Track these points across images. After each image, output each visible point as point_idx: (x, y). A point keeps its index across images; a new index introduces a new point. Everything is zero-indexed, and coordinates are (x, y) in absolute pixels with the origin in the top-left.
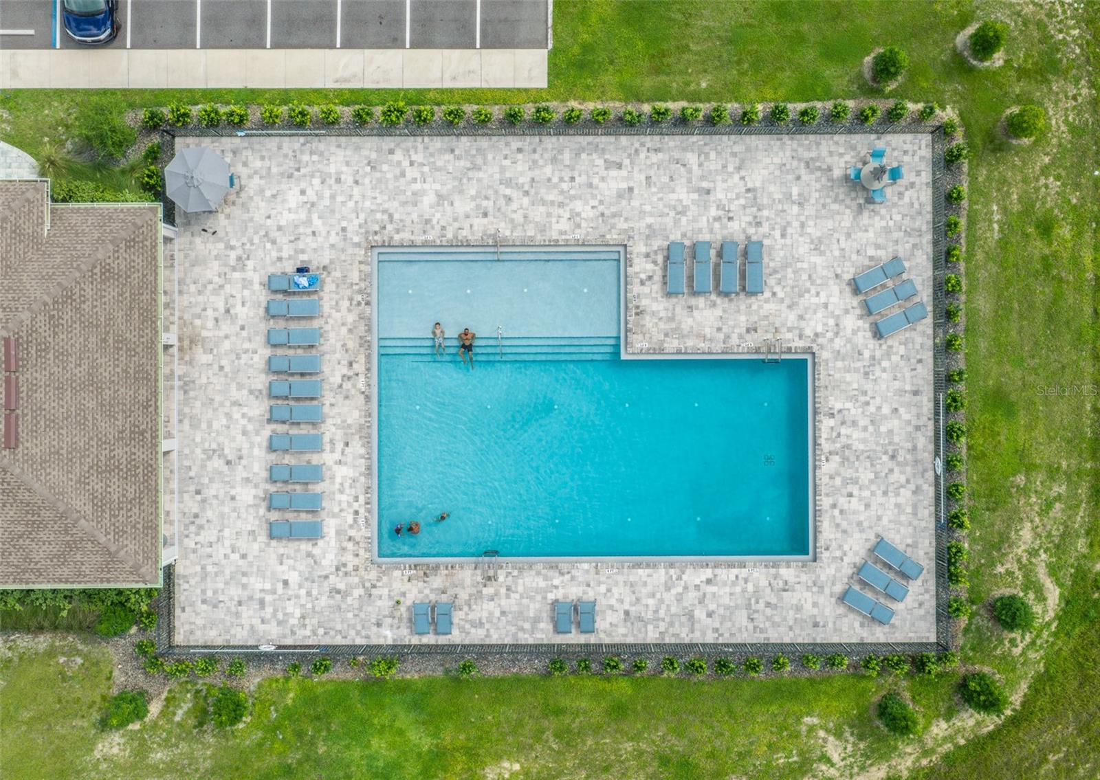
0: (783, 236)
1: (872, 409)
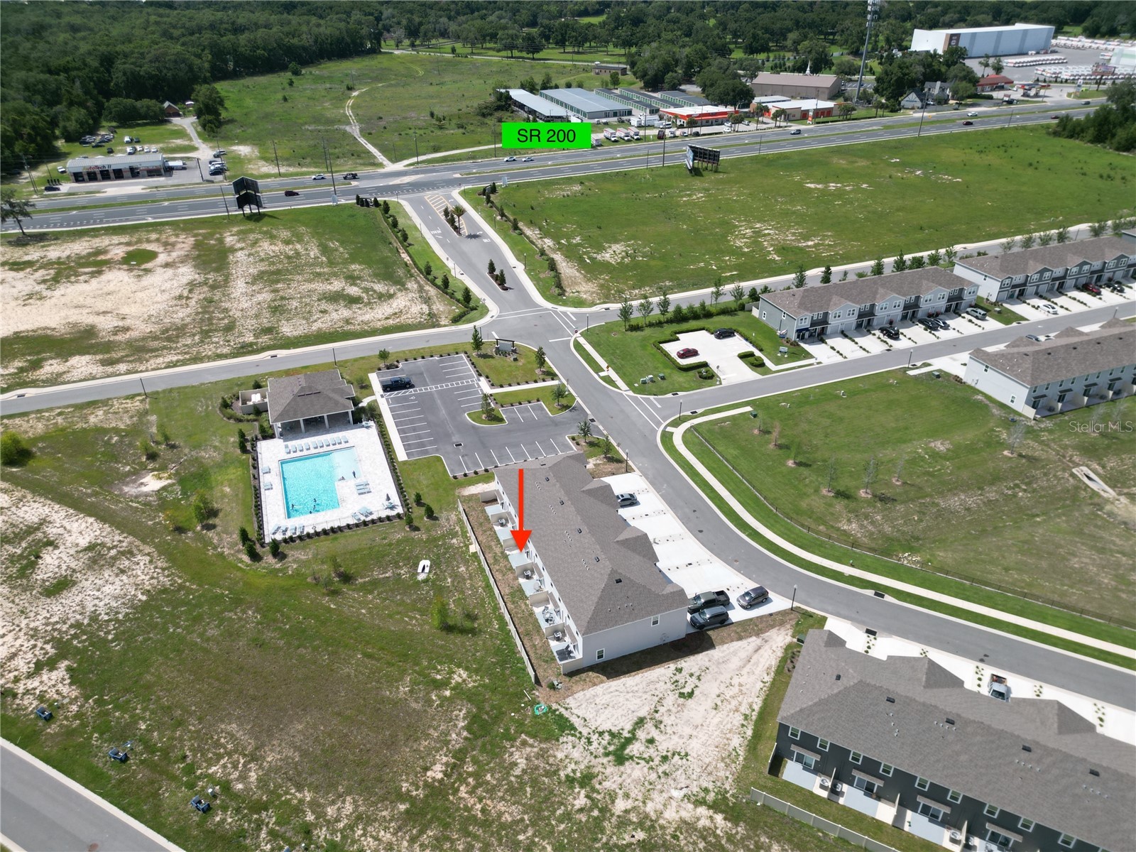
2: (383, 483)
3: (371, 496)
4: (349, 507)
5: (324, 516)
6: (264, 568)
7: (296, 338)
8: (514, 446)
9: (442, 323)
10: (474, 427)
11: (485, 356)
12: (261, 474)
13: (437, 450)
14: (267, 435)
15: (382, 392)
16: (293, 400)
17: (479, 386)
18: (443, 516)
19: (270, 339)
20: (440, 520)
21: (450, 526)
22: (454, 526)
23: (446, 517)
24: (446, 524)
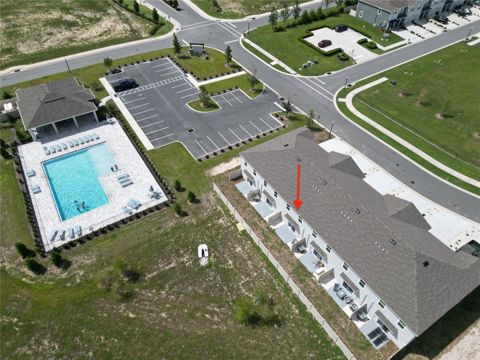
0: (135, 188)
1: (102, 216)
2: (141, 173)
3: (135, 187)
4: (118, 201)
5: (97, 213)
6: (50, 280)
7: (32, 55)
8: (235, 127)
9: (143, 36)
10: (197, 114)
11: (184, 58)
12: (27, 178)
13: (175, 137)
14: (26, 139)
15: (114, 93)
16: (41, 107)
17: (189, 81)
18: (202, 197)
19: (11, 57)
20: (202, 202)
21: (212, 206)
22: (216, 206)
23: (206, 199)
24: (208, 205)
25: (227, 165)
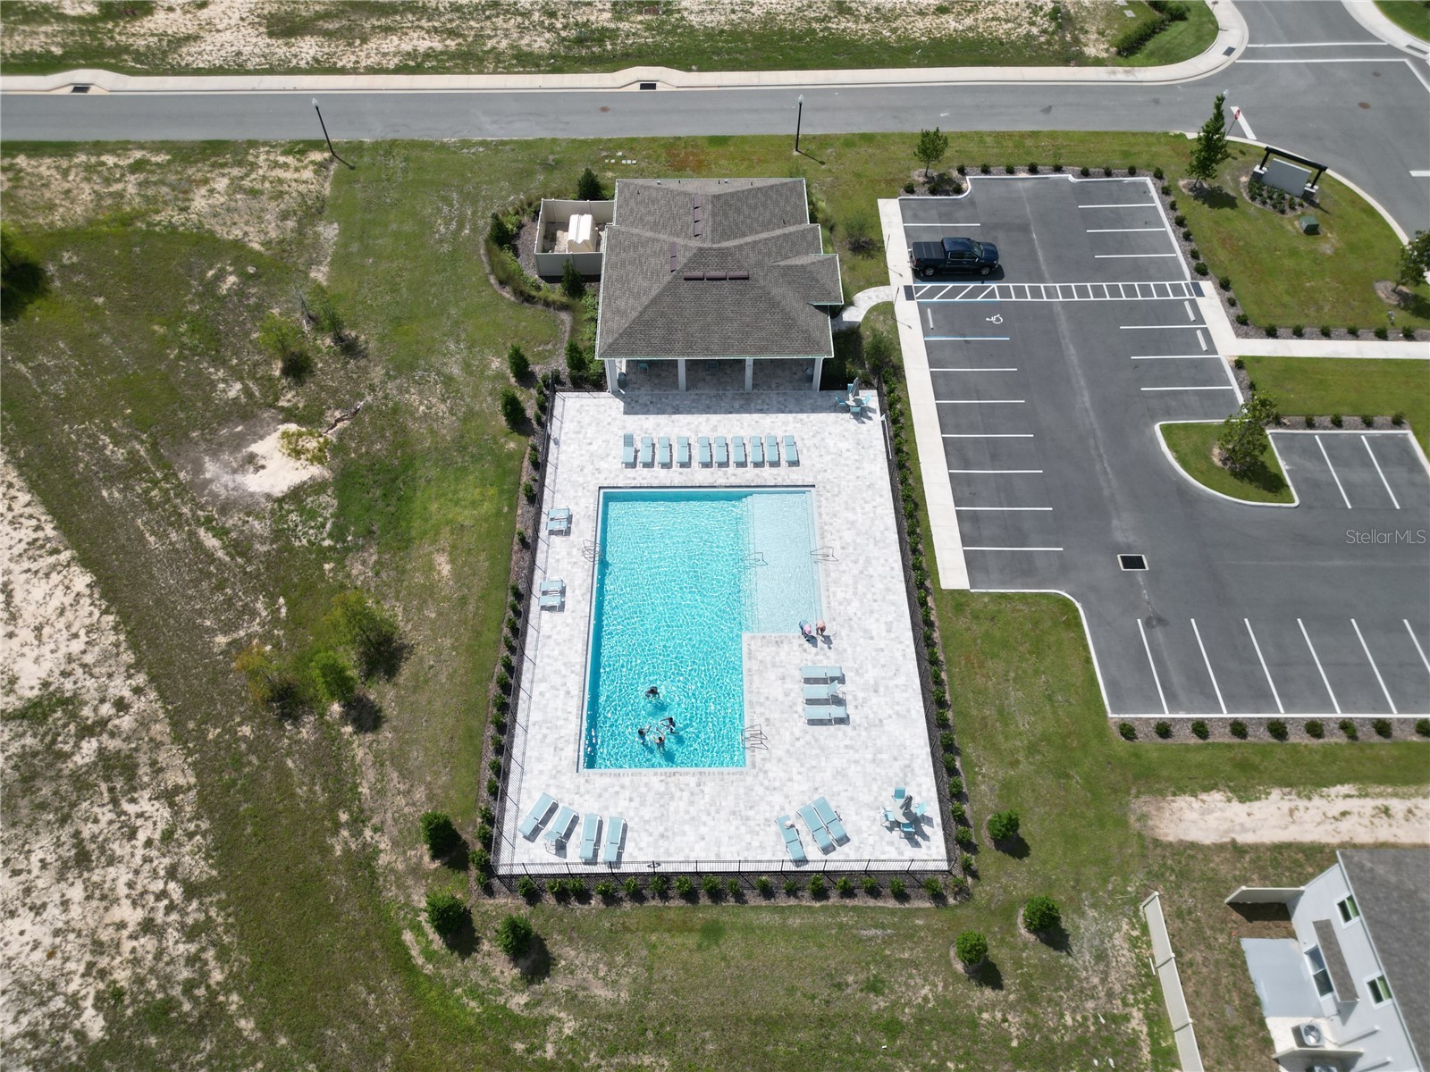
0: (846, 747)
1: (704, 818)
2: (887, 688)
3: (848, 742)
4: (775, 779)
5: (692, 794)
8: (1330, 624)
10: (1182, 490)
11: (1218, 199)
12: (543, 533)
13: (1062, 571)
15: (908, 278)
16: (670, 289)
17: (1200, 319)
18: (1083, 924)
20: (1075, 949)
21: (1110, 995)
22: (1125, 1004)
23: (1097, 942)
24: (1096, 980)
25: (1237, 810)
